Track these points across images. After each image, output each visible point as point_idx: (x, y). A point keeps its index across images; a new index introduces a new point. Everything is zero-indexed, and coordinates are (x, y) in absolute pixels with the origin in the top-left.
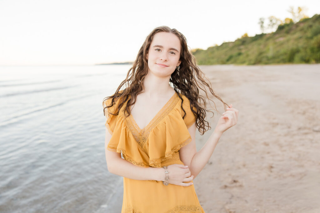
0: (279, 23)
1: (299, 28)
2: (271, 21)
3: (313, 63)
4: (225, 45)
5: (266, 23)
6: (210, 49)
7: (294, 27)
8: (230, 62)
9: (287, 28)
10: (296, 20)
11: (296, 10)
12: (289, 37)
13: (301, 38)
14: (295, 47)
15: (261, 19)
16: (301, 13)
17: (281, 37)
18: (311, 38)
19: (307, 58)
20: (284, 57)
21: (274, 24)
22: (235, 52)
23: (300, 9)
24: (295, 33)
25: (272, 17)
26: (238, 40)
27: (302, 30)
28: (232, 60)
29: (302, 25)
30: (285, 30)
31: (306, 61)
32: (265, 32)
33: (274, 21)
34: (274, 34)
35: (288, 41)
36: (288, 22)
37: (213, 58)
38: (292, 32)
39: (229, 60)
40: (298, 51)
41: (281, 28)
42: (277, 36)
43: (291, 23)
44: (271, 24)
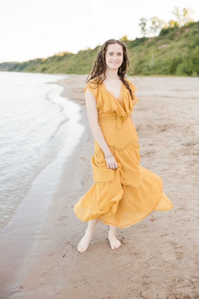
0: (163, 26)
1: (184, 34)
2: (154, 23)
3: (195, 76)
5: (149, 24)
6: (80, 53)
7: (179, 33)
9: (171, 33)
10: (181, 24)
11: (181, 13)
12: (173, 43)
13: (185, 46)
14: (177, 57)
15: (142, 20)
16: (187, 16)
17: (165, 44)
18: (194, 47)
19: (189, 70)
20: (167, 68)
21: (157, 27)
23: (185, 11)
24: (179, 40)
25: (155, 18)
27: (187, 36)
29: (187, 31)
30: (168, 35)
31: (189, 74)
32: (146, 36)
33: (157, 24)
34: (157, 39)
35: (171, 48)
36: (173, 26)
37: (85, 65)
38: (176, 38)
40: (180, 61)
41: (164, 32)
42: (160, 42)
43: (176, 27)
44: (154, 26)
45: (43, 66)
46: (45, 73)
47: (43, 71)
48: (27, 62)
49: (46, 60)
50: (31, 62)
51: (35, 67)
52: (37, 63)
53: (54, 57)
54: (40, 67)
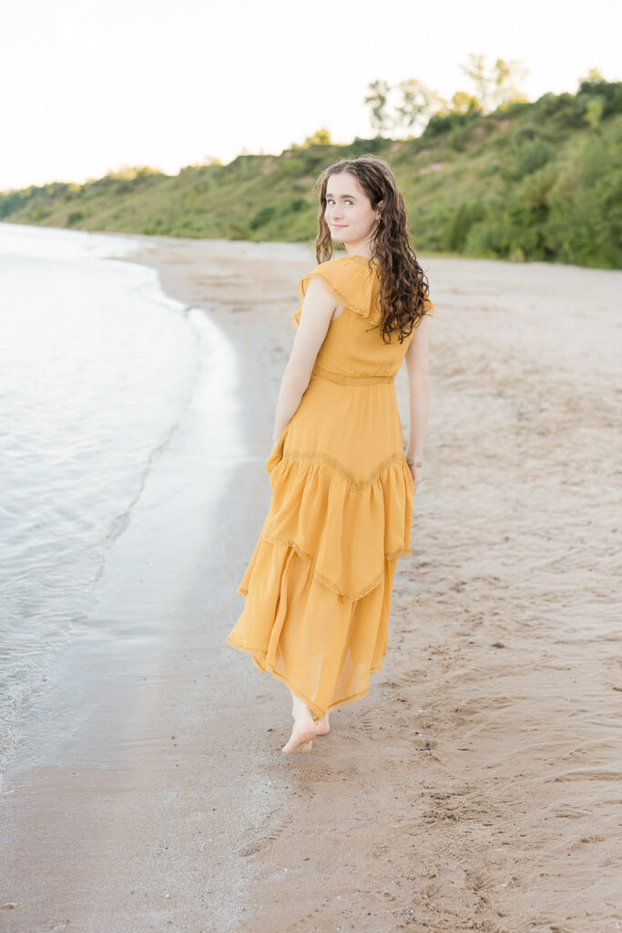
0: (436, 109)
1: (495, 137)
2: (409, 97)
3: (517, 261)
4: (245, 165)
5: (395, 100)
6: (187, 173)
7: (479, 131)
8: (261, 233)
9: (457, 131)
10: (489, 107)
11: (489, 72)
12: (462, 162)
13: (496, 170)
14: (472, 202)
15: (374, 86)
16: (506, 83)
17: (438, 161)
18: (517, 178)
19: (504, 243)
20: (440, 232)
21: (419, 110)
22: (282, 199)
23: (502, 70)
24: (479, 153)
25: (412, 82)
26: (295, 153)
27: (502, 143)
28: (272, 226)
29: (504, 126)
30: (450, 137)
31: (502, 252)
32: (386, 135)
33: (419, 100)
34: (417, 146)
35: (457, 176)
36: (464, 109)
37: (201, 212)
38: (473, 148)
39: (260, 225)
40: (479, 217)
41: (439, 127)
42: (425, 154)
43: (474, 114)
44: (409, 108)
45: (73, 207)
46: (79, 229)
47: (74, 221)
48: (22, 191)
49: (83, 190)
50: (35, 192)
51: (46, 209)
52: (54, 196)
53: (106, 183)
54: (63, 209)
